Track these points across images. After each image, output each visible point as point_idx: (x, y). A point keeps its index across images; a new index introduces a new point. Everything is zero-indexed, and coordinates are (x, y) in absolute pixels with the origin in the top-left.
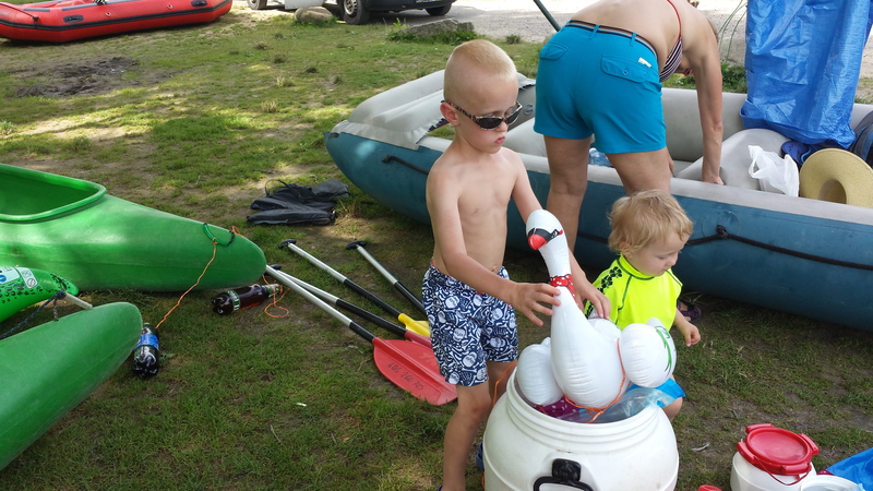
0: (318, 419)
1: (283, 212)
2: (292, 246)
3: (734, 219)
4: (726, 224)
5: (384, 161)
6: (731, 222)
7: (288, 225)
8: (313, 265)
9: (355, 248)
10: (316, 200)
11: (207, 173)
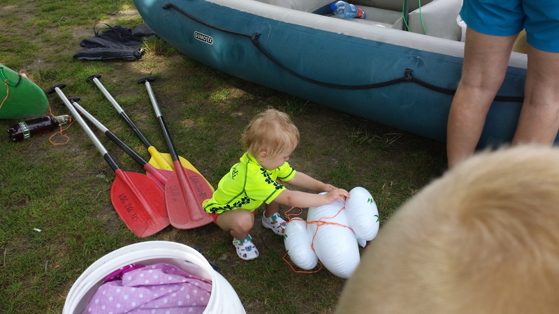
0: (43, 245)
1: (100, 50)
2: (96, 80)
3: (420, 63)
4: (414, 67)
5: (164, 8)
6: (418, 66)
7: (102, 61)
8: (104, 98)
9: (144, 82)
10: (133, 40)
11: (69, 15)
